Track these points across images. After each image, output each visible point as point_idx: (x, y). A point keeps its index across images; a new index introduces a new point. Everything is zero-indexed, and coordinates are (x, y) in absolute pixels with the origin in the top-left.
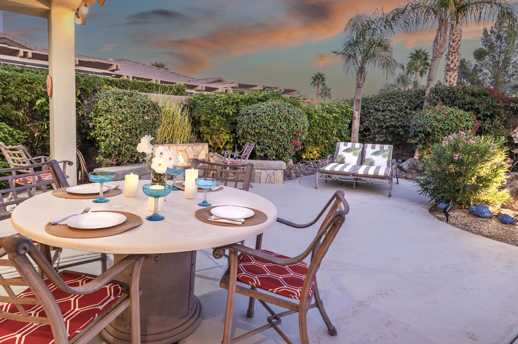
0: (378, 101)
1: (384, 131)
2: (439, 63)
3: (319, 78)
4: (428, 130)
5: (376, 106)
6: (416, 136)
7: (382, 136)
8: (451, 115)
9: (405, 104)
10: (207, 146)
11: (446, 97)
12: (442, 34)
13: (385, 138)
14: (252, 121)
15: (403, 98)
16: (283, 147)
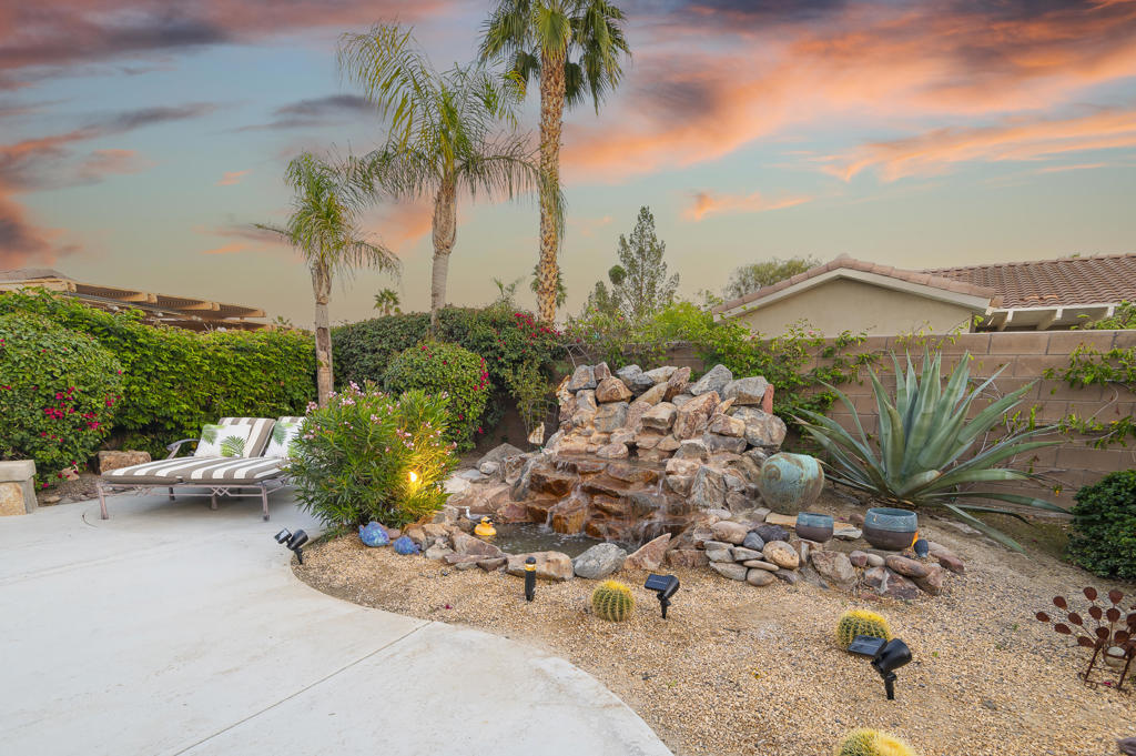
0: (364, 333)
2: (445, 265)
3: (388, 300)
5: (362, 342)
8: (436, 356)
16: (22, 426)
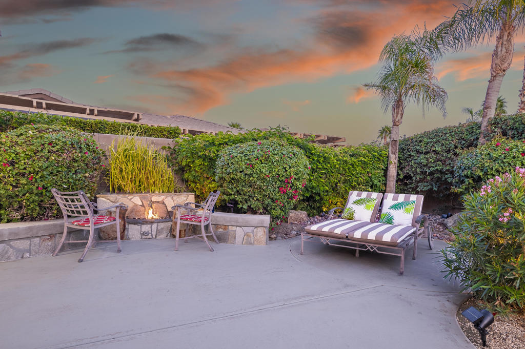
0: (420, 141)
1: (428, 178)
2: (500, 84)
3: (386, 132)
4: (477, 174)
5: (418, 148)
6: (462, 182)
7: (426, 184)
8: (514, 150)
9: (453, 143)
10: (194, 196)
11: (510, 128)
12: (505, 43)
13: (430, 187)
14: (226, 164)
15: (452, 135)
16: (269, 198)
